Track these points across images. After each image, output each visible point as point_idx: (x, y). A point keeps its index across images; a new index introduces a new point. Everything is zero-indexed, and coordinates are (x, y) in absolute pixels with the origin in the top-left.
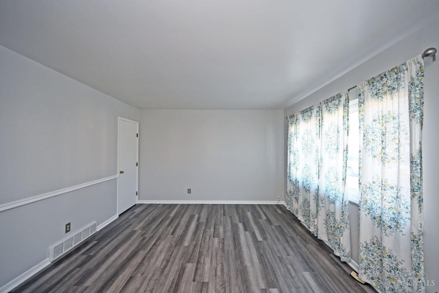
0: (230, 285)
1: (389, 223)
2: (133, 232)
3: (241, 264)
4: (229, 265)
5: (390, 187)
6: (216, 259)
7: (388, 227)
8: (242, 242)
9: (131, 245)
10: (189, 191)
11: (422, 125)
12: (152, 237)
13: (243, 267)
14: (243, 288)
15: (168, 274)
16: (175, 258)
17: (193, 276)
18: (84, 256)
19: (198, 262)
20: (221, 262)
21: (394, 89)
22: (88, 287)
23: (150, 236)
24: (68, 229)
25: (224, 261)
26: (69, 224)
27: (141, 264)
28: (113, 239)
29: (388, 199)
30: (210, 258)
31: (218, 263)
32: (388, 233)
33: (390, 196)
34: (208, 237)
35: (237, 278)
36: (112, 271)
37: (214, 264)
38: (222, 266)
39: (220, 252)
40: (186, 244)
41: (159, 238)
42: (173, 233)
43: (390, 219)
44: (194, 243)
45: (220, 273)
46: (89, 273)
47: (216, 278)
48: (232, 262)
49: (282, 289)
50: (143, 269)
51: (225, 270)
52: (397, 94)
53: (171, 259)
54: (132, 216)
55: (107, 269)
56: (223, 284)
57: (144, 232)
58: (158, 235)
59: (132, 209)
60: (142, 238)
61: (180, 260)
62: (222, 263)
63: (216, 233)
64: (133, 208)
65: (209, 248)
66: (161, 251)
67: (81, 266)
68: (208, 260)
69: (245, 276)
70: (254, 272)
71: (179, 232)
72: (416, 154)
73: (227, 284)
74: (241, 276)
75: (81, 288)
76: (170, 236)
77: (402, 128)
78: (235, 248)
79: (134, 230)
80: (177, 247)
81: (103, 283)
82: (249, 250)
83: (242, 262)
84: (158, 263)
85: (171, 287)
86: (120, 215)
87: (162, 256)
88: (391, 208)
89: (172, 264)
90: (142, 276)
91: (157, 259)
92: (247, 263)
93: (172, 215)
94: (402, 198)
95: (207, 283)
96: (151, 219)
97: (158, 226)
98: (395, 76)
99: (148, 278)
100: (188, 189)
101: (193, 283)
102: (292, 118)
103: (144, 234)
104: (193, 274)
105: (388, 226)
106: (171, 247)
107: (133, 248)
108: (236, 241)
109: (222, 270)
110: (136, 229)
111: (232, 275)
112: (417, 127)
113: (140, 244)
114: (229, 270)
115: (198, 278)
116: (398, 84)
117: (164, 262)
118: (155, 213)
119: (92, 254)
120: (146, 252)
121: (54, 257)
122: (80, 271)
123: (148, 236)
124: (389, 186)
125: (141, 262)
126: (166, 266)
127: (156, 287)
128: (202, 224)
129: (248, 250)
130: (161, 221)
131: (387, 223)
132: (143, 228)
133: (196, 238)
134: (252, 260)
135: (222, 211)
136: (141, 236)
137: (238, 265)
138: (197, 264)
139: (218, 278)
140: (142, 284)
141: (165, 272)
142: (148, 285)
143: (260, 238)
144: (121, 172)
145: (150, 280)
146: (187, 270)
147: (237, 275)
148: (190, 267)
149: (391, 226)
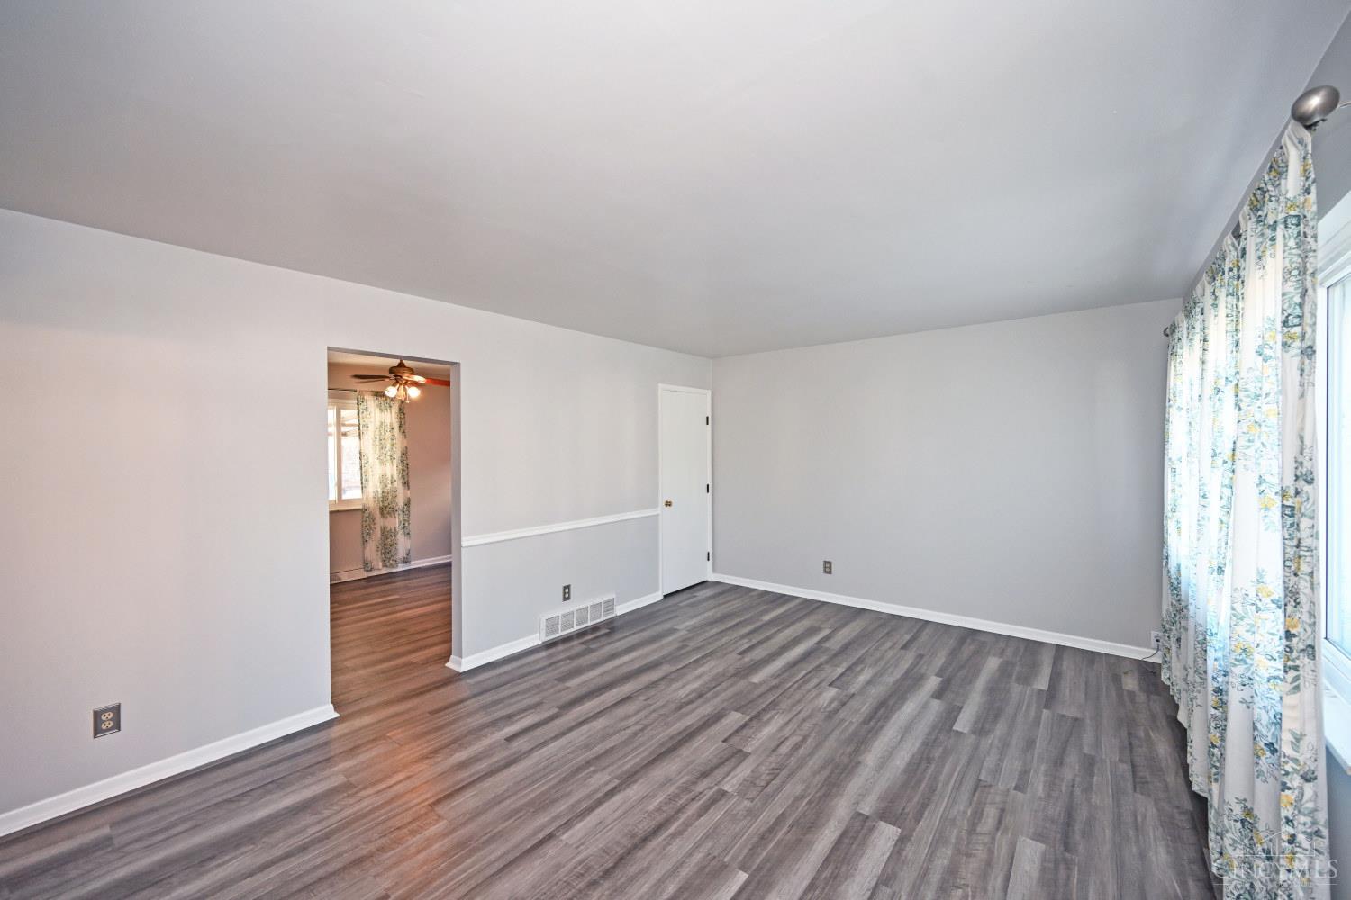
1: (1269, 734)
2: (672, 631)
5: (1273, 602)
7: (1265, 748)
8: (899, 716)
9: (655, 651)
12: (699, 648)
14: (816, 792)
15: (687, 714)
16: (716, 695)
17: (728, 734)
18: (584, 647)
19: (757, 717)
22: (568, 688)
23: (699, 645)
24: (567, 595)
26: (568, 587)
27: (654, 684)
28: (634, 634)
29: (1266, 643)
30: (787, 719)
32: (1265, 771)
33: (1273, 634)
34: (815, 681)
36: (607, 679)
37: (787, 732)
39: (820, 717)
40: (756, 679)
41: (711, 654)
42: (743, 653)
43: (1272, 717)
44: (775, 682)
46: (578, 672)
49: (912, 836)
50: (652, 692)
51: (801, 751)
53: (709, 695)
54: (685, 603)
55: (602, 675)
57: (690, 635)
58: (710, 648)
59: (695, 589)
60: (681, 644)
61: (723, 701)
62: (805, 739)
63: (844, 678)
64: (699, 587)
65: (799, 701)
66: (699, 677)
67: (571, 658)
68: (778, 721)
71: (759, 653)
73: (785, 772)
75: (560, 686)
76: (734, 656)
78: (865, 722)
79: (675, 627)
80: (734, 679)
81: (588, 690)
82: (902, 738)
84: (682, 693)
85: (680, 733)
86: (665, 596)
87: (696, 685)
88: (1275, 678)
89: (705, 703)
90: (645, 700)
91: (684, 686)
92: (870, 758)
93: (767, 618)
95: (746, 755)
96: (719, 615)
97: (722, 632)
99: (653, 707)
101: (720, 743)
103: (689, 639)
104: (731, 731)
105: (1266, 744)
106: (724, 675)
107: (655, 656)
108: (883, 709)
109: (796, 747)
110: (680, 627)
113: (671, 654)
115: (735, 740)
117: (694, 694)
118: (735, 605)
119: (593, 646)
120: (674, 668)
121: (547, 636)
122: (569, 664)
123: (692, 644)
124: (1269, 596)
125: (656, 681)
126: (691, 702)
127: (656, 723)
128: (823, 652)
129: (899, 737)
130: (737, 625)
131: (1264, 731)
132: (692, 629)
133: (785, 675)
135: (907, 637)
136: (680, 642)
138: (751, 720)
140: (638, 712)
141: (683, 710)
142: (646, 717)
144: (668, 504)
145: (654, 711)
146: (724, 722)
147: (823, 768)
148: (735, 718)
149: (1276, 746)
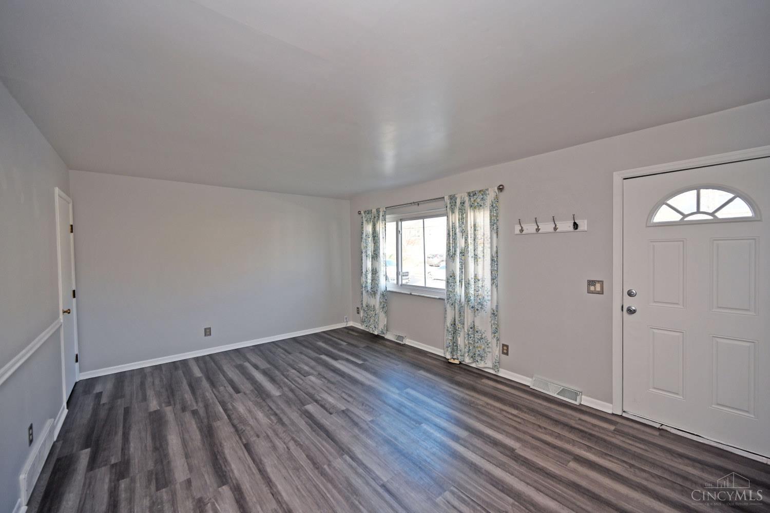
10: (208, 332)
11: (497, 235)
21: (481, 206)
52: (483, 210)
72: (494, 255)
77: (486, 236)
94: (485, 286)
98: (482, 197)
100: (205, 329)
102: (368, 214)
112: (495, 236)
116: (484, 203)
134: (369, 380)
143: (360, 362)
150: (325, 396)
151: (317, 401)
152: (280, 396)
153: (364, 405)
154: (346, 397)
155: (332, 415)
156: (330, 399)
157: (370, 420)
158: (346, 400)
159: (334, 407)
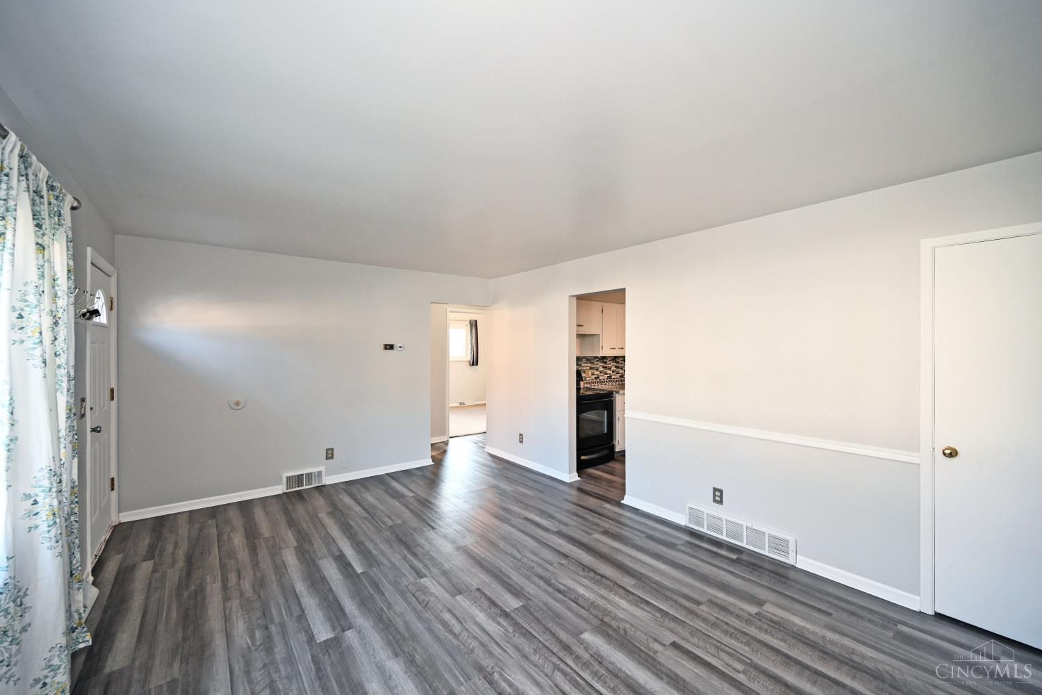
0: (414, 609)
3: (410, 655)
4: (437, 638)
6: (475, 638)
13: (403, 652)
20: (460, 638)
25: (455, 642)
31: (465, 634)
35: (406, 624)
38: (451, 632)
45: (444, 617)
47: (447, 608)
48: (436, 648)
56: (426, 605)
69: (391, 635)
70: (371, 653)
74: (399, 632)
83: (411, 662)
111: (419, 625)
114: (430, 630)
137: (419, 650)
139: (443, 609)
150: (492, 627)
151: (506, 615)
152: (582, 633)
153: (424, 604)
154: (453, 622)
155: (477, 587)
156: (481, 617)
157: (425, 579)
158: (454, 615)
159: (475, 601)
